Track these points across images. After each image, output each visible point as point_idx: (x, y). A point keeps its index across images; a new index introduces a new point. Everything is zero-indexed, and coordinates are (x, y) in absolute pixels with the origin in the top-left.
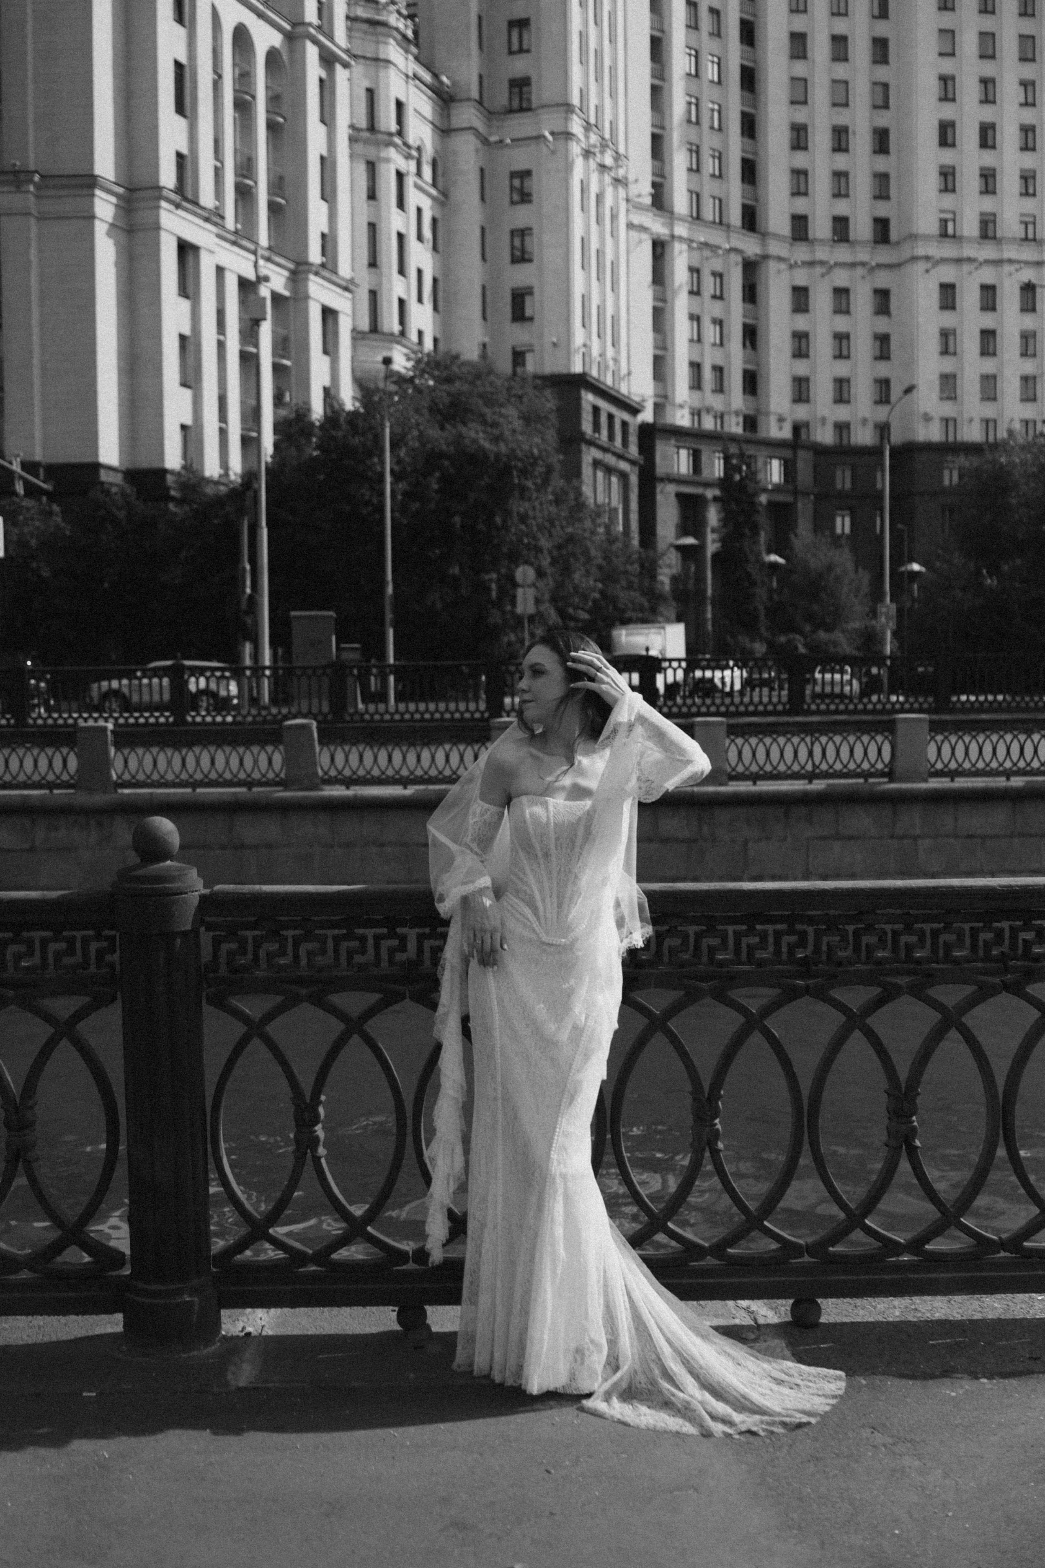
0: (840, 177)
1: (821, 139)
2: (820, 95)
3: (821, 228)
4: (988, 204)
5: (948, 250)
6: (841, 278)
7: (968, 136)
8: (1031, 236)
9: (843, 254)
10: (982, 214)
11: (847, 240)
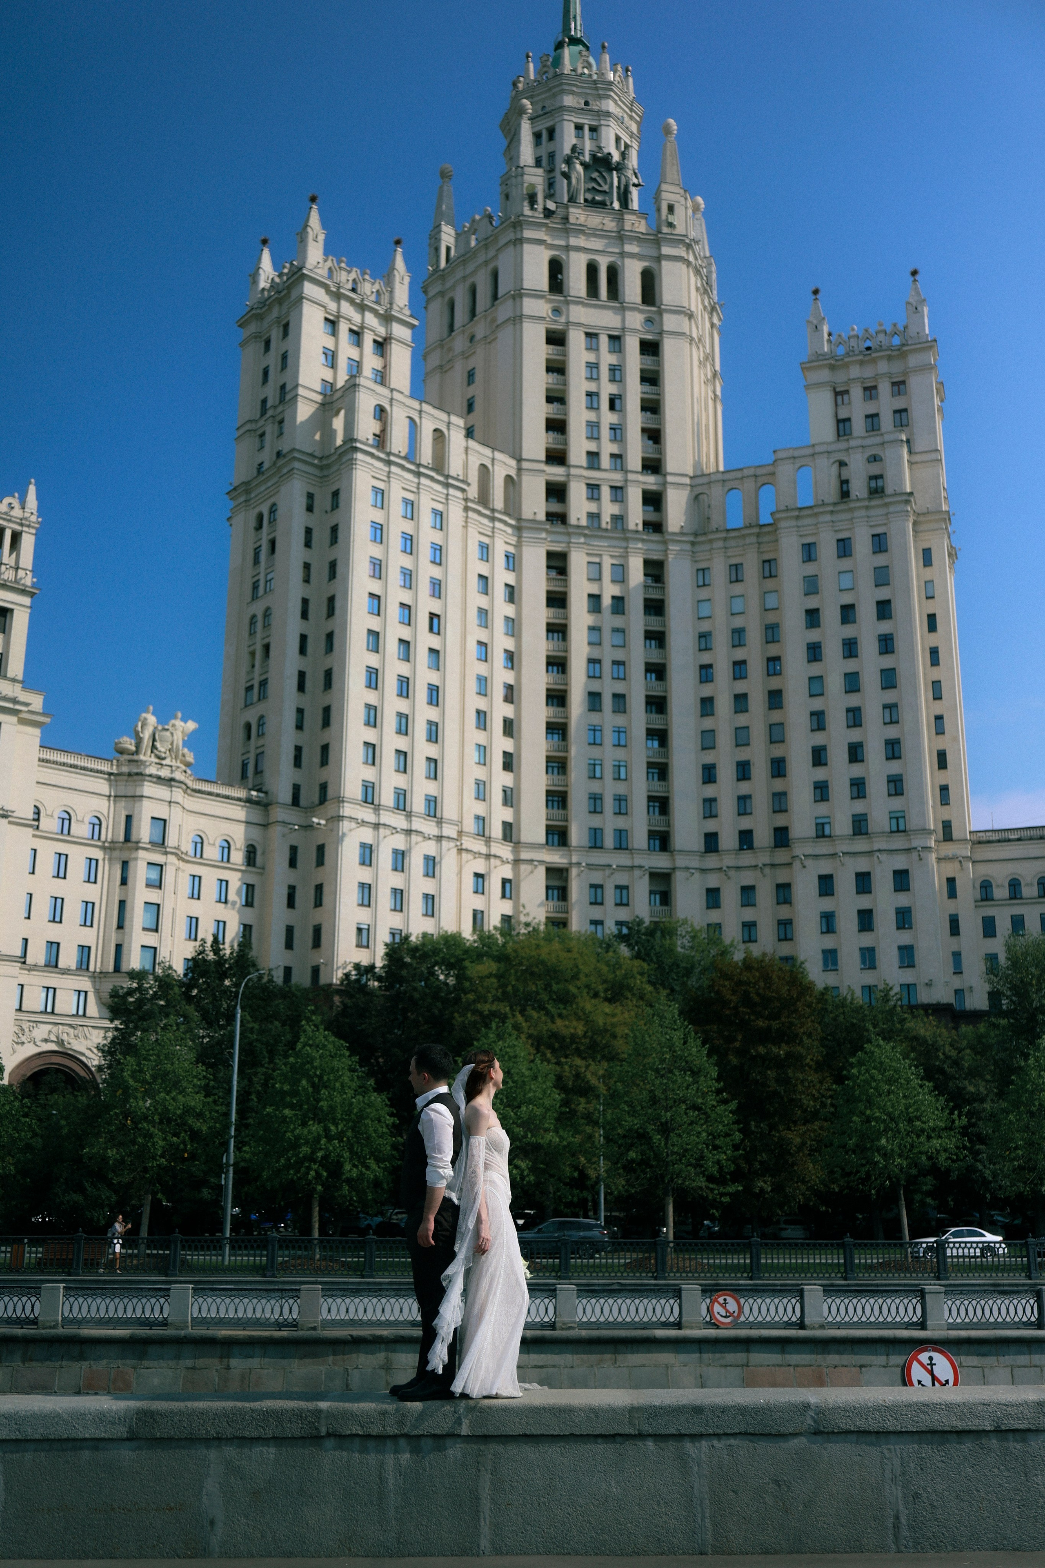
0: (743, 801)
1: (726, 773)
2: (724, 739)
3: (728, 840)
4: (859, 807)
5: (823, 848)
6: (748, 879)
7: (838, 755)
8: (902, 828)
9: (747, 858)
10: (853, 816)
11: (751, 847)
